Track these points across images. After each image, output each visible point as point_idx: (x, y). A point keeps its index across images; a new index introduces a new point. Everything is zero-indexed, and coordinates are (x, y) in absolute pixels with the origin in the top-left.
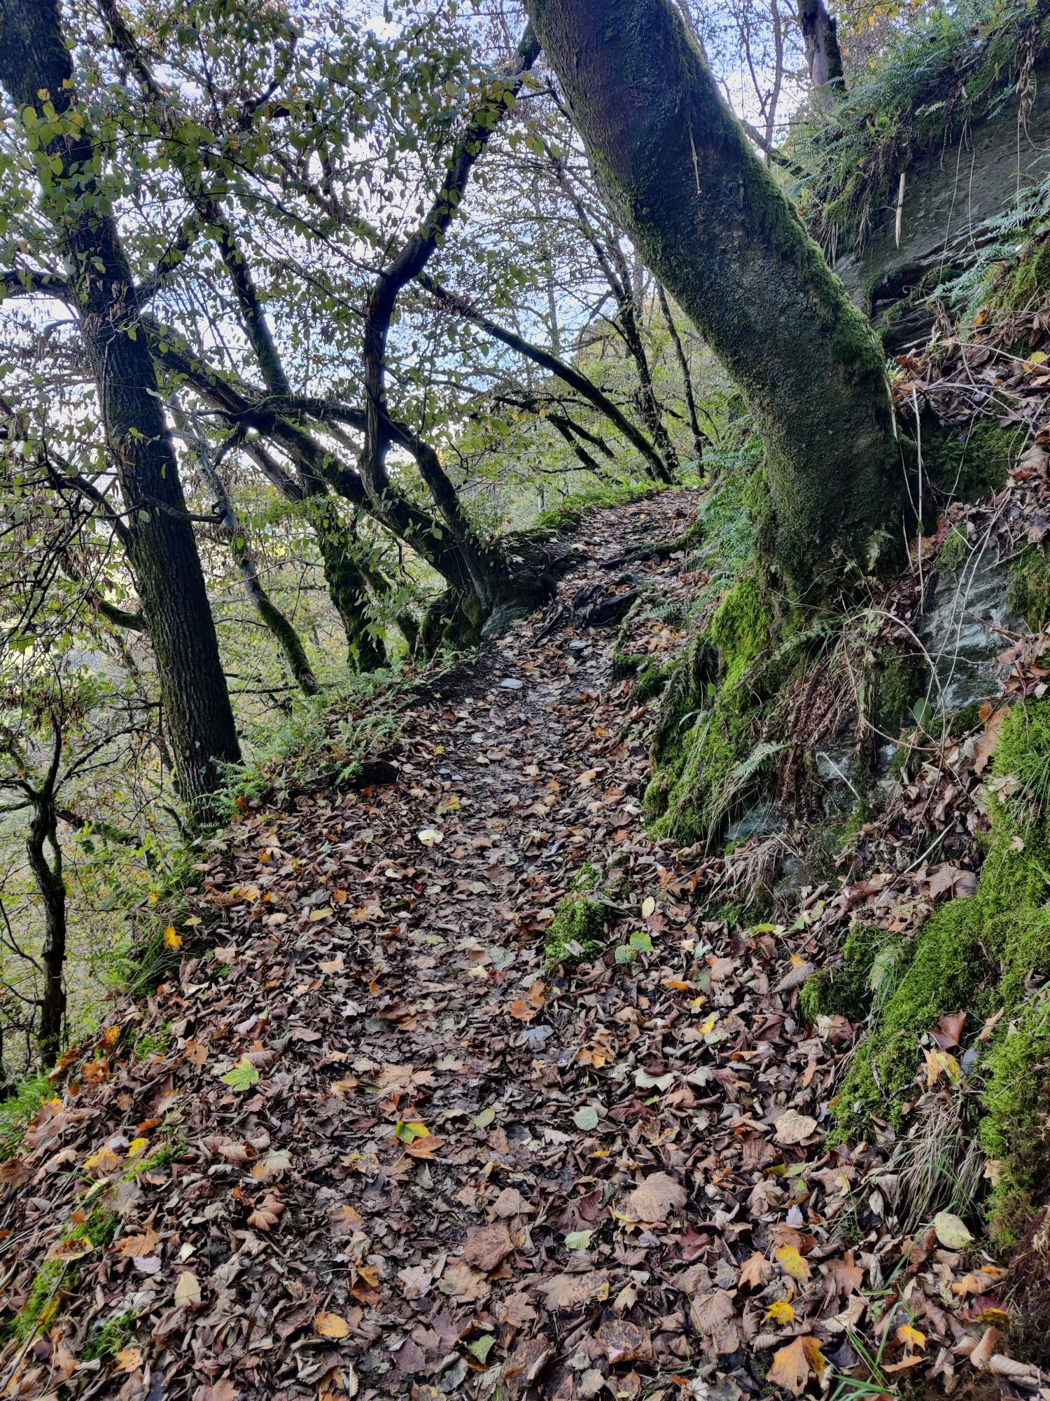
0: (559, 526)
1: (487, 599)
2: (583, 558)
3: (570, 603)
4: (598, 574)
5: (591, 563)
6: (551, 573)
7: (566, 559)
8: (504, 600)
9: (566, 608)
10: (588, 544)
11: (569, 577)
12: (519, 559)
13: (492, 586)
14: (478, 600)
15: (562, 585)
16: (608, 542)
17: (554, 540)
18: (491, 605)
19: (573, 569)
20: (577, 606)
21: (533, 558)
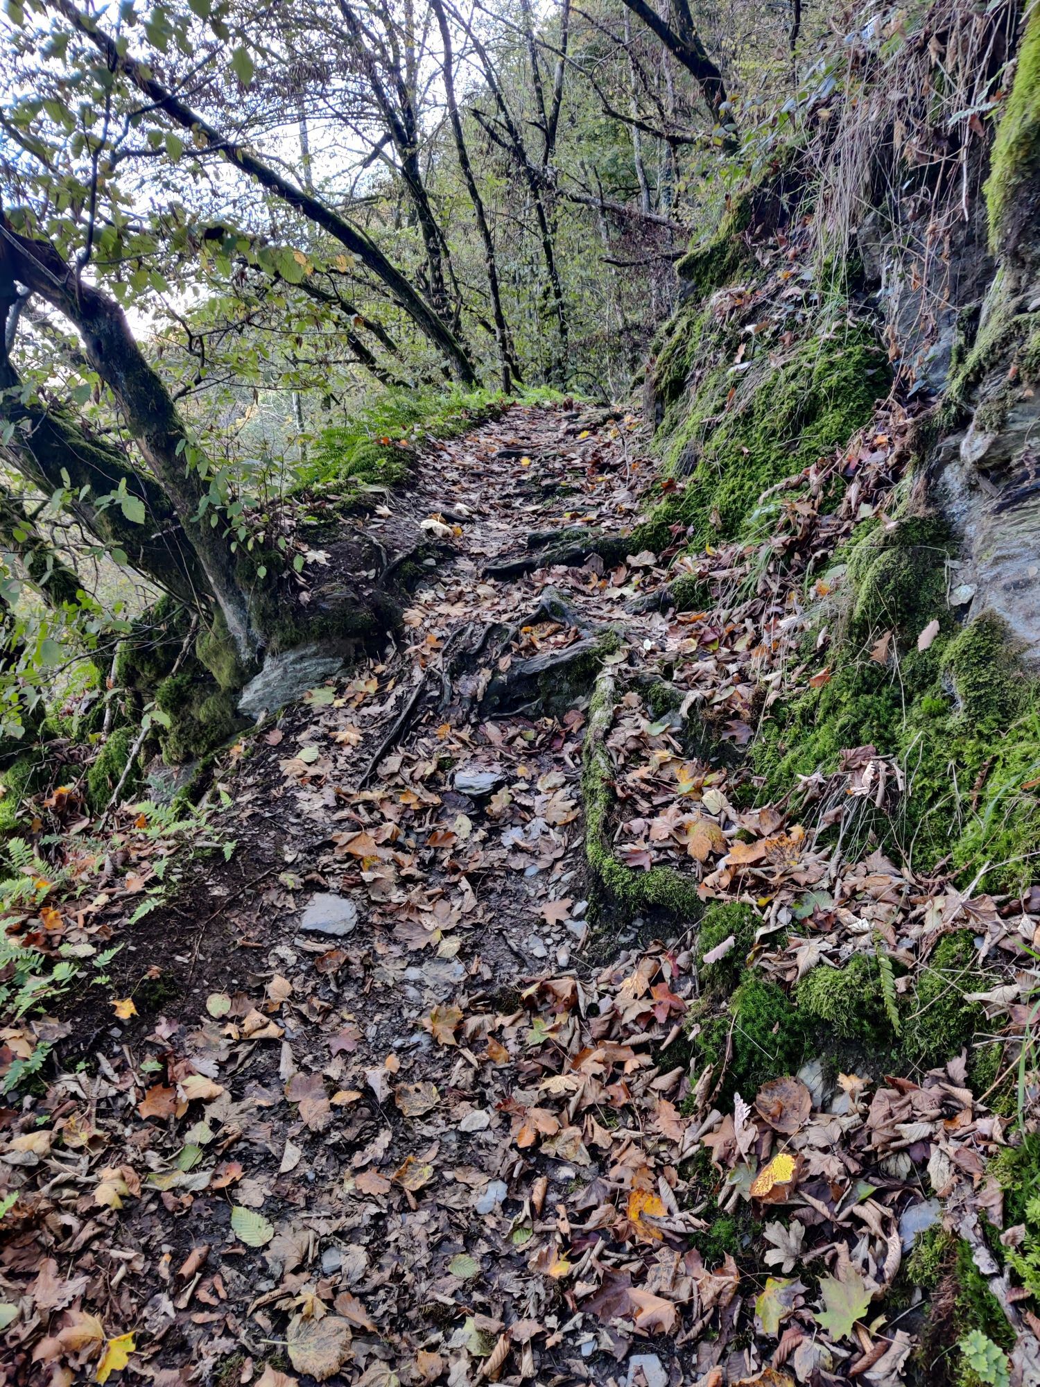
0: (387, 478)
1: (251, 641)
2: (448, 552)
3: (438, 663)
4: (483, 590)
5: (464, 564)
6: (389, 586)
7: (414, 557)
8: (291, 644)
9: (430, 675)
10: (448, 519)
11: (427, 596)
12: (320, 556)
13: (265, 617)
14: (232, 643)
15: (413, 616)
16: (485, 516)
17: (383, 510)
18: (261, 653)
19: (430, 577)
20: (455, 673)
21: (347, 554)
